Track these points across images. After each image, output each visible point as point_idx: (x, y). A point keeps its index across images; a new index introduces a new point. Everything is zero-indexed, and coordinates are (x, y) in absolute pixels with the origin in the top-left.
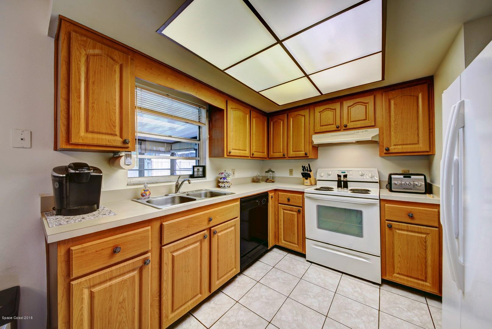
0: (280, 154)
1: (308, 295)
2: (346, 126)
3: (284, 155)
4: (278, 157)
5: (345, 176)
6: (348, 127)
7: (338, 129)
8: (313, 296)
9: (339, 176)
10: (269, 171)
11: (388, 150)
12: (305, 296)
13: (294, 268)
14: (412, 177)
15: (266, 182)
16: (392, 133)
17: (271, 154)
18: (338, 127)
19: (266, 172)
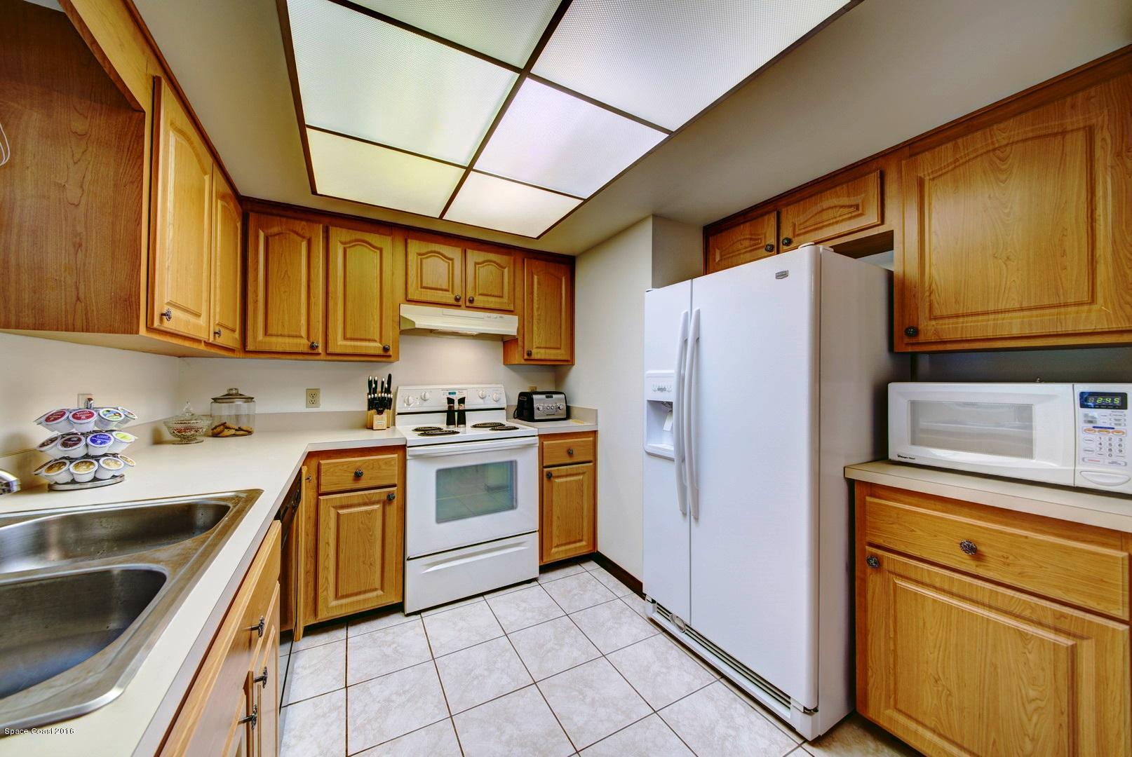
0: (298, 340)
1: (477, 677)
2: (471, 301)
3: (313, 347)
4: (288, 350)
5: (462, 401)
6: (476, 304)
7: (456, 304)
8: (486, 670)
9: (450, 401)
10: (230, 397)
11: (529, 354)
12: (475, 682)
13: (396, 651)
14: (554, 396)
15: (216, 435)
16: (535, 328)
17: (255, 338)
18: (457, 300)
19: (215, 400)
